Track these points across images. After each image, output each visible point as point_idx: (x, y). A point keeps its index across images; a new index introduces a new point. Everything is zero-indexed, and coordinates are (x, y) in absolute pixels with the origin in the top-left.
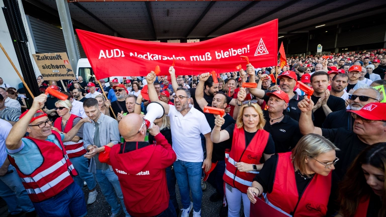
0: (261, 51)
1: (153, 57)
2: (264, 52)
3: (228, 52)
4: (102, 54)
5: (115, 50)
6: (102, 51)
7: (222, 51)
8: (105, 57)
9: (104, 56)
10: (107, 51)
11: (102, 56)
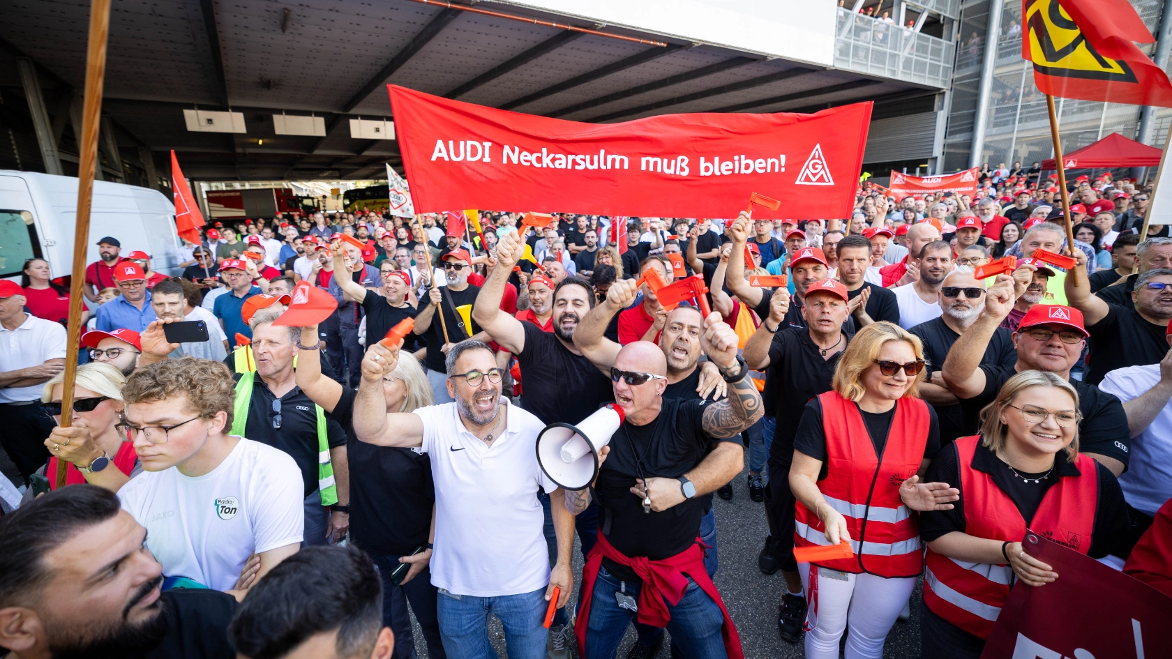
0: (814, 175)
1: (553, 160)
2: (821, 179)
3: (730, 164)
4: (440, 151)
5: (469, 143)
6: (440, 144)
7: (717, 159)
8: (447, 159)
9: (444, 155)
10: (451, 143)
11: (440, 155)
